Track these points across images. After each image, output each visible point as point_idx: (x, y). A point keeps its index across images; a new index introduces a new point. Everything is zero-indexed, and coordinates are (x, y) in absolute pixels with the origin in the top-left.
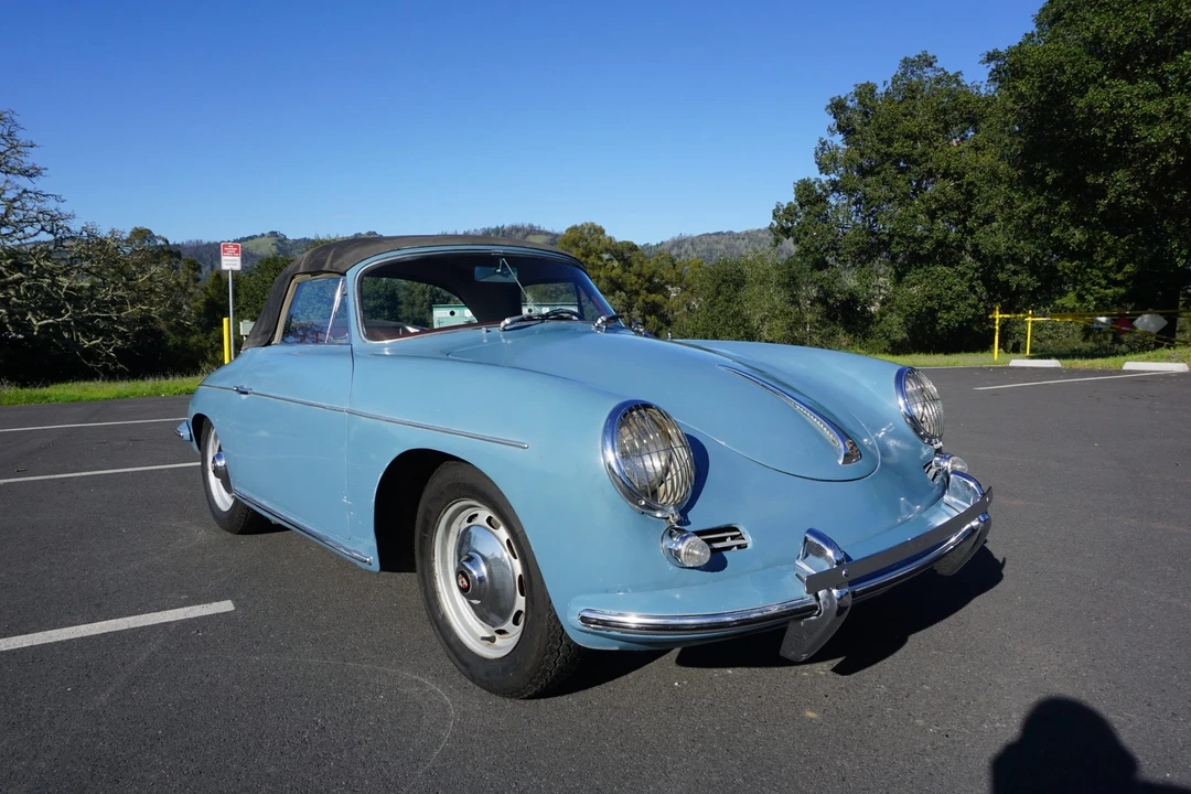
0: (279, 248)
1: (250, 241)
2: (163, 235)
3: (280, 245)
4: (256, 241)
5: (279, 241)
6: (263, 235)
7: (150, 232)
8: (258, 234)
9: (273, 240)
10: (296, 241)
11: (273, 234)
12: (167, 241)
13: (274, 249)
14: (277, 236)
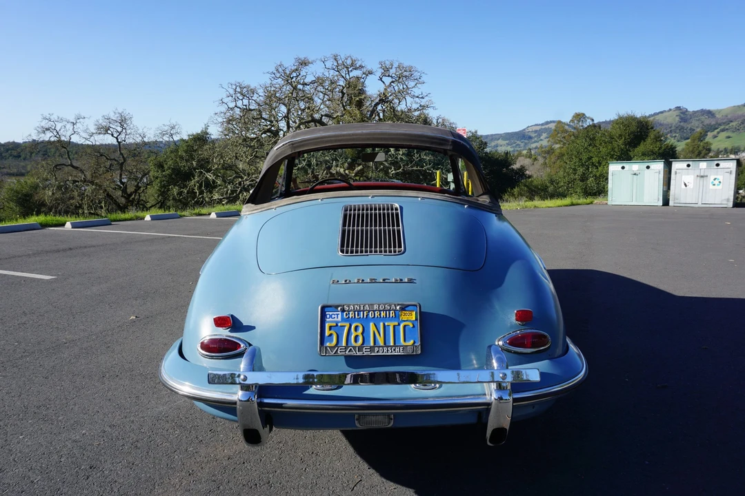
0: (681, 118)
1: (660, 115)
2: (591, 117)
3: (682, 116)
4: (665, 114)
5: (682, 113)
6: (670, 110)
7: (584, 114)
8: (667, 109)
9: (677, 112)
10: (695, 112)
11: (678, 108)
12: (593, 120)
13: (677, 119)
14: (681, 110)
